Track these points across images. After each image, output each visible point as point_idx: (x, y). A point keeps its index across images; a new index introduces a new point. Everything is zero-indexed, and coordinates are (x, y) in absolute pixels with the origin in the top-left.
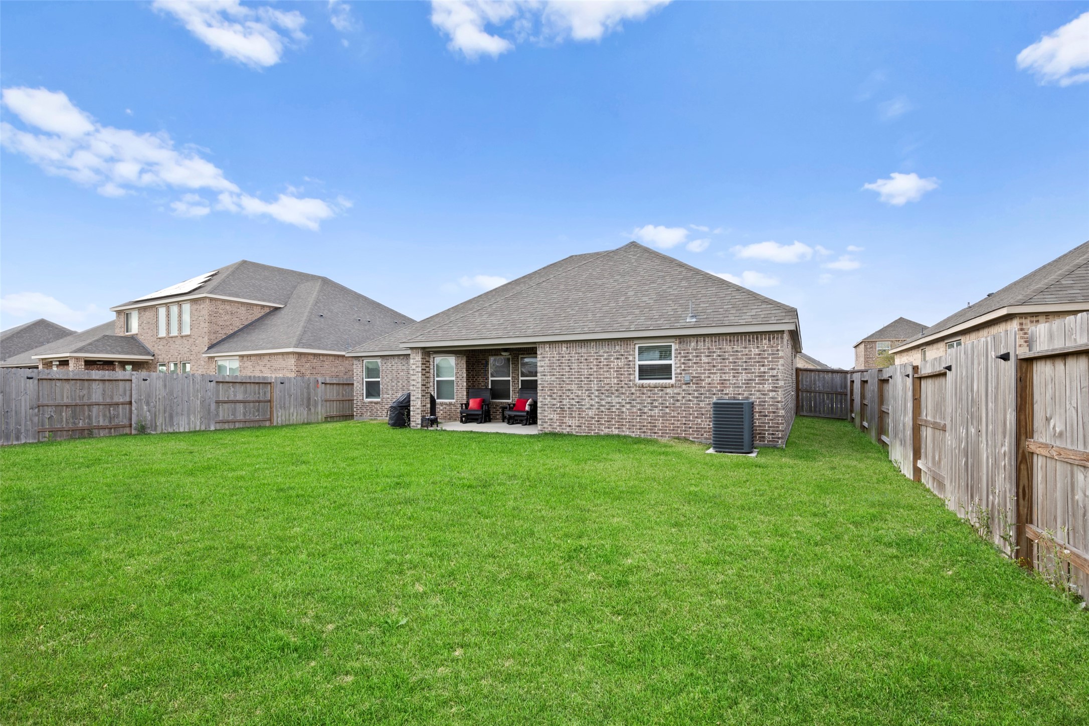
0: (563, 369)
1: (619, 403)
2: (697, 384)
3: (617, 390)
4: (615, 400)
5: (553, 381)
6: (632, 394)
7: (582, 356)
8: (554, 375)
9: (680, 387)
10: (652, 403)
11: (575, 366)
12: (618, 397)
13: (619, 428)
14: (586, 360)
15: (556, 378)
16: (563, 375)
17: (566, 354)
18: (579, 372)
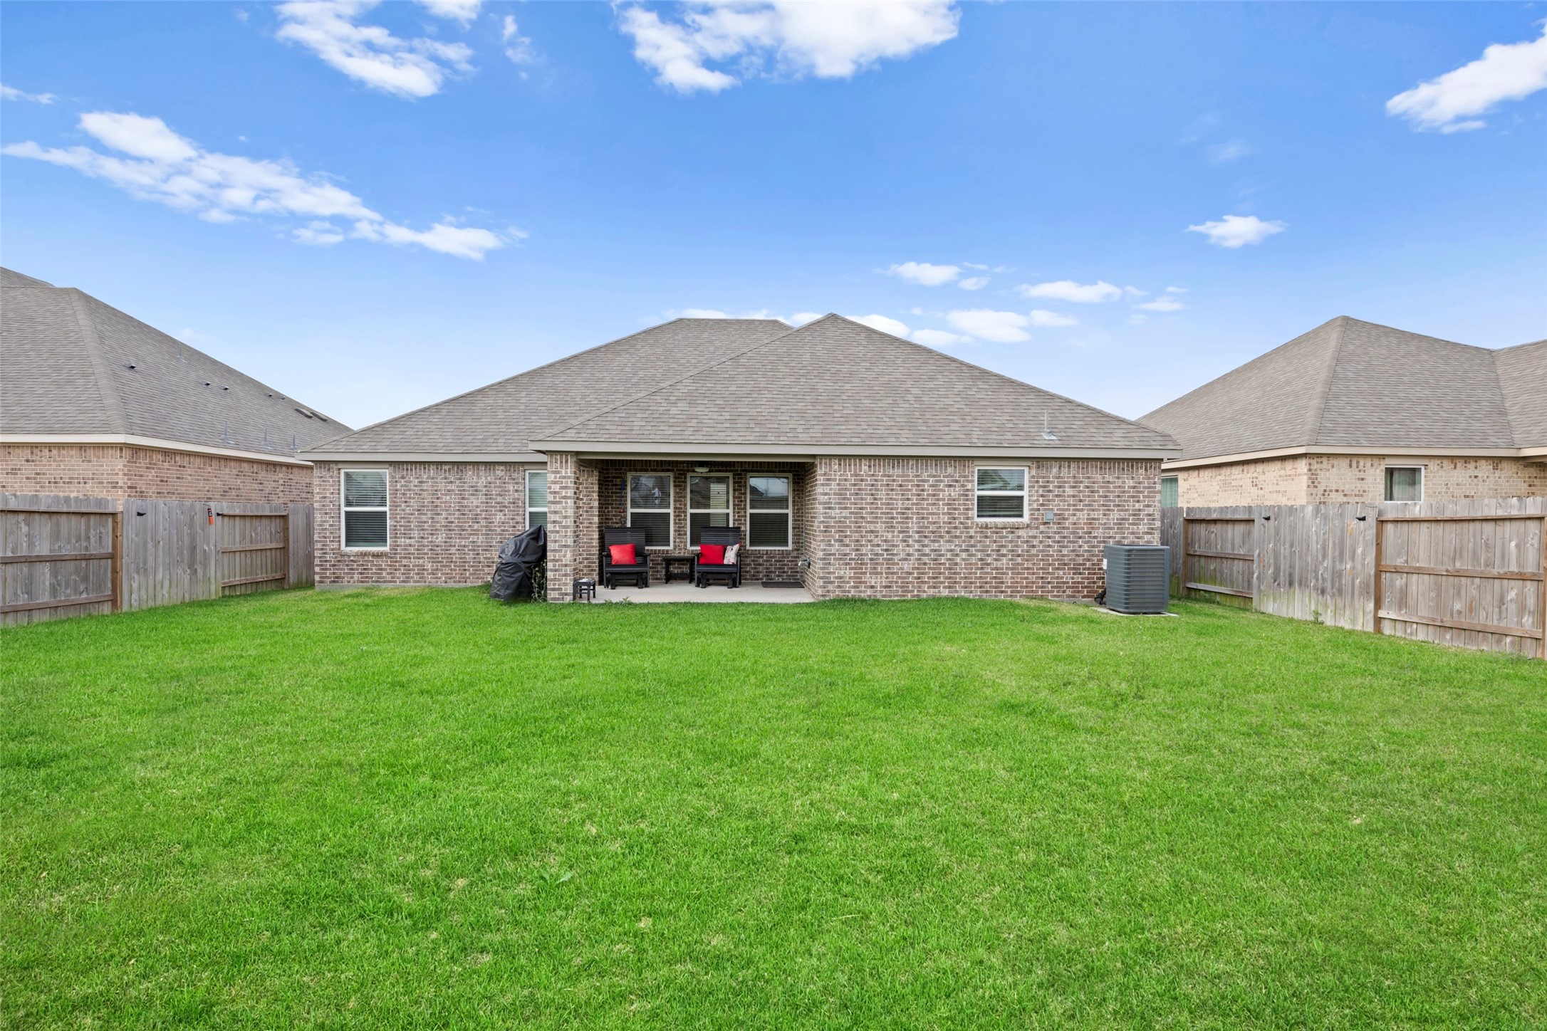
0: (862, 499)
1: (951, 550)
2: (1059, 523)
3: (948, 532)
4: (944, 546)
5: (845, 518)
6: (971, 537)
7: (894, 481)
8: (846, 508)
9: (1037, 528)
10: (999, 551)
11: (882, 495)
12: (949, 541)
13: (950, 587)
14: (901, 486)
15: (851, 513)
16: (861, 509)
17: (869, 476)
18: (888, 504)
